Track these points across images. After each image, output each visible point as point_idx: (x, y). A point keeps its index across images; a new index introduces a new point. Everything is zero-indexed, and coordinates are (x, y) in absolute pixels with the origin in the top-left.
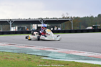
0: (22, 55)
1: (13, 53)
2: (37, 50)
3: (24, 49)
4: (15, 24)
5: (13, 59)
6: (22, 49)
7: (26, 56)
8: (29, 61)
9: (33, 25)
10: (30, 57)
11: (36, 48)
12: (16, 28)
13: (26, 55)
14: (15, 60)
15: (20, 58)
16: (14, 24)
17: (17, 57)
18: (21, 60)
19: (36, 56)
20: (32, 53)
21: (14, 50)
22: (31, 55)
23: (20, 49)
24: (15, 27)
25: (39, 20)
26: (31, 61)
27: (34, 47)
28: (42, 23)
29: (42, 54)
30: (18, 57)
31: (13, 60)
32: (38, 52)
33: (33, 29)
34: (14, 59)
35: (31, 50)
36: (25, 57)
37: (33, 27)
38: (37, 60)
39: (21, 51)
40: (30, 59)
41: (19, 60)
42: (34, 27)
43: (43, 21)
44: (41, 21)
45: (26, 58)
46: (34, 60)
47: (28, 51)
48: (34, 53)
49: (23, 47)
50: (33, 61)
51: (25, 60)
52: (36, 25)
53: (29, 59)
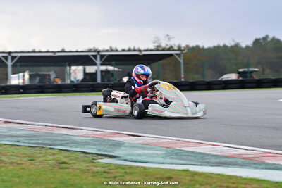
0: (41, 153)
1: (17, 146)
2: (83, 138)
3: (49, 136)
4: (21, 66)
5: (18, 164)
6: (40, 136)
7: (54, 154)
8: (60, 168)
9: (73, 68)
10: (65, 157)
11: (81, 134)
12: (24, 76)
13: (53, 152)
14: (23, 166)
15: (38, 160)
16: (18, 64)
17: (26, 159)
18: (40, 167)
19: (83, 155)
20: (71, 147)
21: (19, 139)
22: (67, 154)
23: (35, 136)
24: (21, 74)
25: (90, 54)
26: (66, 168)
27: (75, 131)
28: (98, 61)
29: (99, 150)
30: (30, 157)
31: (18, 167)
32: (86, 143)
33: (72, 79)
34: (19, 162)
35: (67, 138)
36: (51, 158)
37: (73, 74)
38: (84, 165)
39: (40, 141)
40: (65, 163)
41: (32, 166)
42: (75, 73)
43: (102, 56)
44: (95, 57)
45: (54, 161)
46: (76, 166)
47: (59, 142)
48: (77, 147)
49: (44, 131)
50: (73, 169)
51: (51, 166)
52: (81, 68)
53: (63, 163)
